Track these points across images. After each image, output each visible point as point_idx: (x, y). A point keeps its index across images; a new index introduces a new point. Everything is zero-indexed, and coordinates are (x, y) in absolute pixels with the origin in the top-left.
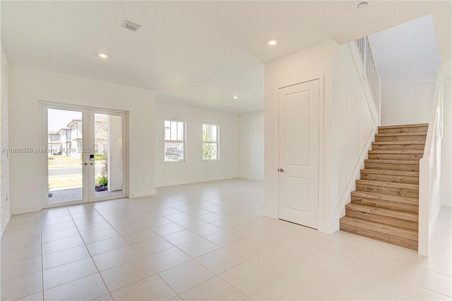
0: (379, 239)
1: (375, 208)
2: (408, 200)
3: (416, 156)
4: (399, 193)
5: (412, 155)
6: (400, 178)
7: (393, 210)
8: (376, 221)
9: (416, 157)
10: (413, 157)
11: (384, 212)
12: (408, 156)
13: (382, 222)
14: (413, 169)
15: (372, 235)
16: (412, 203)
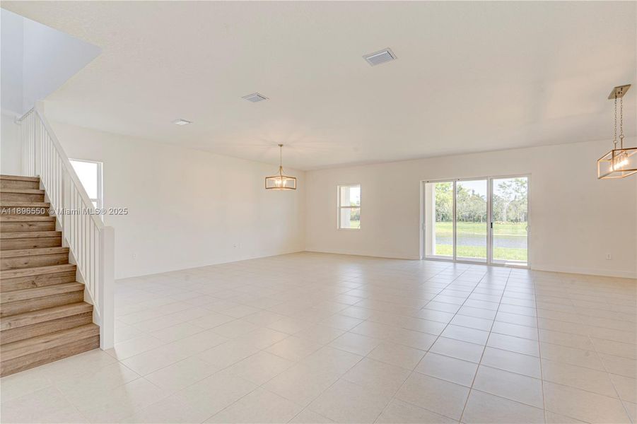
0: (41, 363)
1: (14, 318)
2: (59, 289)
3: (30, 225)
4: (34, 283)
5: (23, 224)
6: (23, 260)
7: (37, 311)
8: (19, 339)
9: (32, 227)
10: (26, 226)
11: (35, 318)
12: (18, 226)
13: (29, 336)
14: (34, 245)
15: (28, 363)
16: (66, 291)
